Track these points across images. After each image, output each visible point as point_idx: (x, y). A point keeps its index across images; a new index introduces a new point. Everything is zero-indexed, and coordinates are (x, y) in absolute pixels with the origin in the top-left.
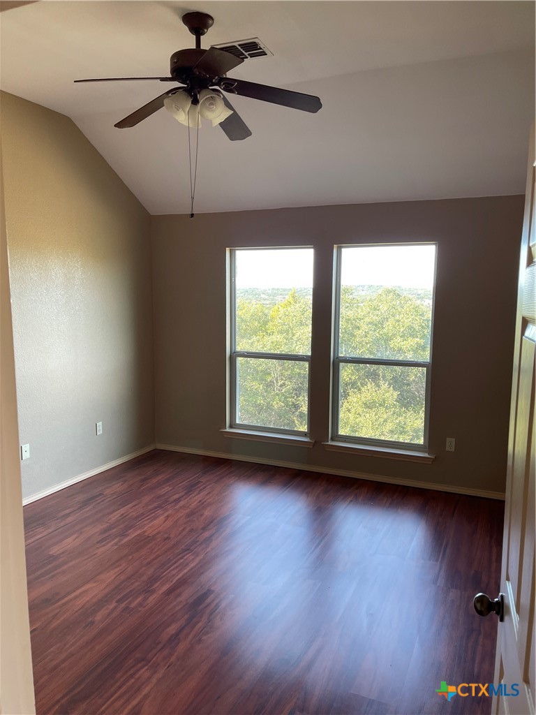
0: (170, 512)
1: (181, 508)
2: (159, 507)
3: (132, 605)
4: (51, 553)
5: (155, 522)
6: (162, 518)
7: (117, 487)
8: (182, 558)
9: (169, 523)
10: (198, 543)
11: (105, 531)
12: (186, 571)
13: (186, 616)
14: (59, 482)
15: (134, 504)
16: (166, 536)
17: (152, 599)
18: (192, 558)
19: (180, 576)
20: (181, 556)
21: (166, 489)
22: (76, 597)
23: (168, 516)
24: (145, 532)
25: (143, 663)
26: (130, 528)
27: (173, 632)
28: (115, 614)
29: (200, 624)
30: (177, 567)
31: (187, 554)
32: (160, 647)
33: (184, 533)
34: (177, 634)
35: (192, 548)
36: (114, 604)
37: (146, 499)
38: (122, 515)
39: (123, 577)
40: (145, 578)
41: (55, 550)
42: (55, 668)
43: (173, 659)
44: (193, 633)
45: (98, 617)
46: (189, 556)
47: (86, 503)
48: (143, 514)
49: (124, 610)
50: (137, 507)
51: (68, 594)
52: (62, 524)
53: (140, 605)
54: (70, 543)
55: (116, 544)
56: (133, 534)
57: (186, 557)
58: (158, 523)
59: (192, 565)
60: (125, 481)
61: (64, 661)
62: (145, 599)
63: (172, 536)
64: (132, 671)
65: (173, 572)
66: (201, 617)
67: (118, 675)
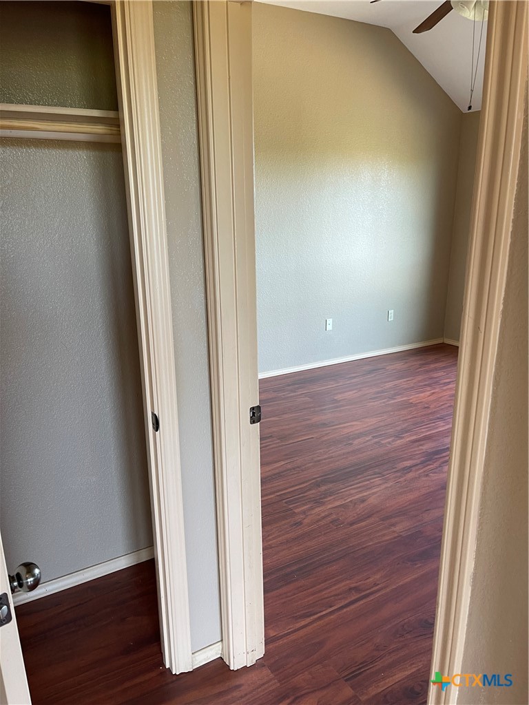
0: (437, 390)
1: (448, 389)
2: (429, 385)
3: (382, 442)
4: (335, 398)
5: (422, 395)
6: (428, 393)
7: (399, 365)
8: (434, 423)
9: (432, 398)
11: (378, 393)
12: (434, 432)
13: (423, 459)
14: (353, 354)
15: (407, 379)
16: (426, 406)
17: (399, 442)
19: (427, 434)
20: (434, 421)
21: (441, 374)
22: (344, 427)
23: (433, 393)
24: (409, 400)
25: (379, 475)
26: (399, 395)
28: (369, 443)
29: (432, 466)
30: (427, 428)
31: (439, 421)
32: (394, 470)
33: (443, 407)
34: (411, 467)
35: (446, 418)
36: (370, 438)
37: (420, 378)
38: (395, 385)
39: (382, 424)
40: (399, 428)
41: (339, 397)
42: (319, 461)
43: (401, 479)
44: (424, 469)
45: (356, 442)
46: (441, 423)
47: (370, 372)
48: (413, 387)
49: (376, 443)
50: (409, 382)
51: (340, 424)
52: (348, 382)
53: (389, 443)
54: (349, 395)
55: (384, 403)
56: (399, 399)
58: (424, 396)
59: (441, 429)
60: (406, 363)
61: (325, 459)
62: (393, 441)
63: (431, 406)
64: (369, 477)
65: (424, 430)
66: (435, 462)
67: (359, 477)
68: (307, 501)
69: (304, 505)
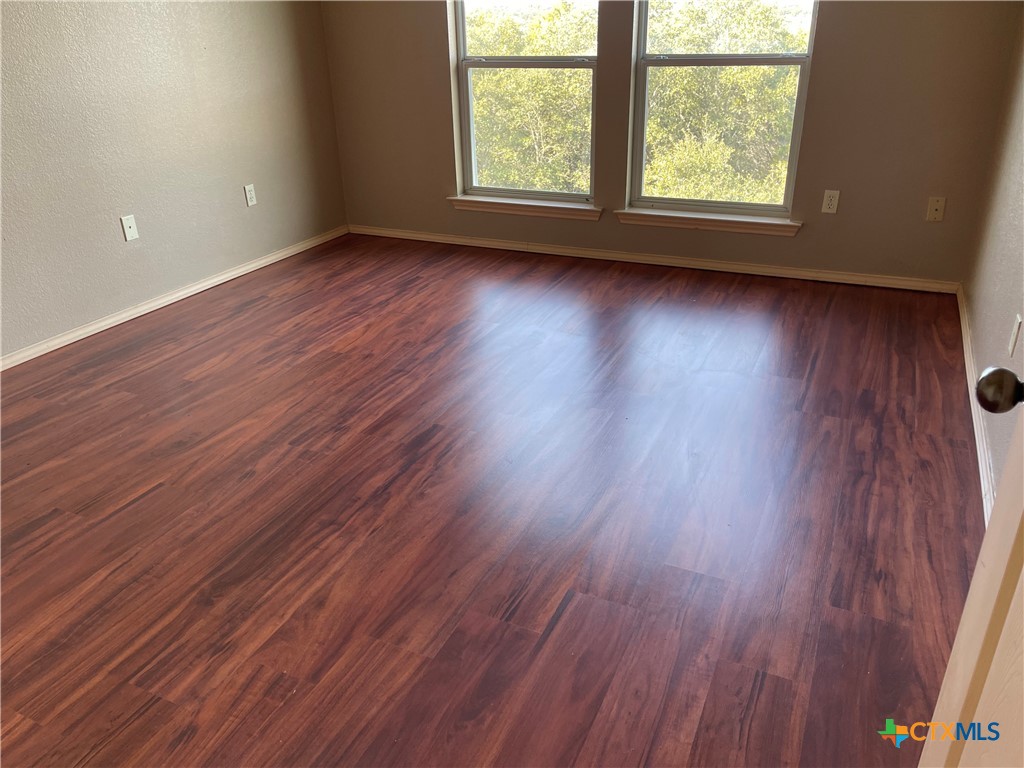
0: (372, 319)
1: (389, 313)
2: (355, 313)
3: (314, 449)
4: (187, 378)
5: (351, 333)
6: (360, 328)
7: (289, 286)
8: (392, 382)
9: (371, 335)
10: (418, 362)
11: (271, 347)
12: (399, 400)
13: (401, 462)
14: (196, 279)
15: (315, 309)
16: (367, 352)
17: (345, 440)
18: (408, 381)
19: (390, 407)
20: (391, 379)
21: (366, 287)
22: (225, 439)
23: (369, 326)
24: (333, 347)
25: (332, 527)
26: (310, 343)
27: (380, 484)
28: (288, 460)
29: (422, 472)
30: (384, 395)
31: (400, 377)
32: (359, 504)
33: (395, 348)
34: (386, 487)
35: (408, 368)
36: (286, 446)
37: (335, 302)
38: (297, 325)
39: (299, 410)
40: (334, 410)
41: (194, 374)
42: (193, 537)
43: (380, 520)
44: (412, 483)
45: (261, 465)
46: (404, 380)
47: (241, 308)
48: (329, 323)
49: (301, 455)
50: (320, 313)
51: (214, 434)
52: (203, 338)
53: (327, 447)
54: (216, 363)
55: (288, 365)
56: (314, 351)
57: (397, 382)
58: (355, 334)
59: (408, 392)
60: (301, 279)
61: (205, 528)
62: (334, 440)
63: (376, 352)
64: (315, 539)
65: (379, 402)
66: (424, 462)
67: (293, 545)
68: (191, 658)
69: (186, 671)
